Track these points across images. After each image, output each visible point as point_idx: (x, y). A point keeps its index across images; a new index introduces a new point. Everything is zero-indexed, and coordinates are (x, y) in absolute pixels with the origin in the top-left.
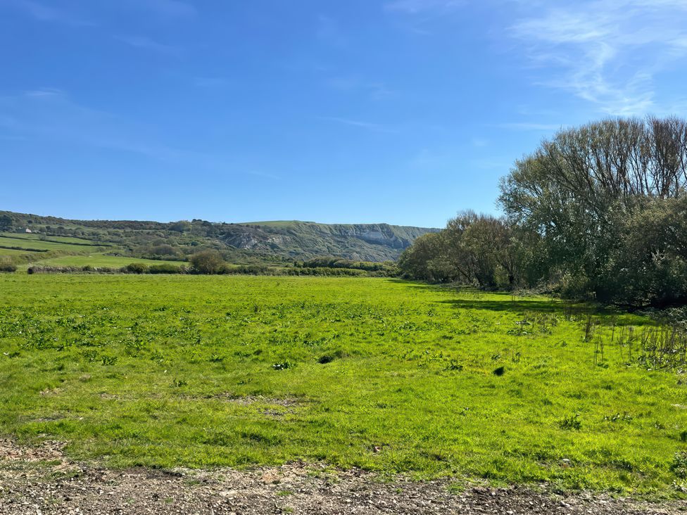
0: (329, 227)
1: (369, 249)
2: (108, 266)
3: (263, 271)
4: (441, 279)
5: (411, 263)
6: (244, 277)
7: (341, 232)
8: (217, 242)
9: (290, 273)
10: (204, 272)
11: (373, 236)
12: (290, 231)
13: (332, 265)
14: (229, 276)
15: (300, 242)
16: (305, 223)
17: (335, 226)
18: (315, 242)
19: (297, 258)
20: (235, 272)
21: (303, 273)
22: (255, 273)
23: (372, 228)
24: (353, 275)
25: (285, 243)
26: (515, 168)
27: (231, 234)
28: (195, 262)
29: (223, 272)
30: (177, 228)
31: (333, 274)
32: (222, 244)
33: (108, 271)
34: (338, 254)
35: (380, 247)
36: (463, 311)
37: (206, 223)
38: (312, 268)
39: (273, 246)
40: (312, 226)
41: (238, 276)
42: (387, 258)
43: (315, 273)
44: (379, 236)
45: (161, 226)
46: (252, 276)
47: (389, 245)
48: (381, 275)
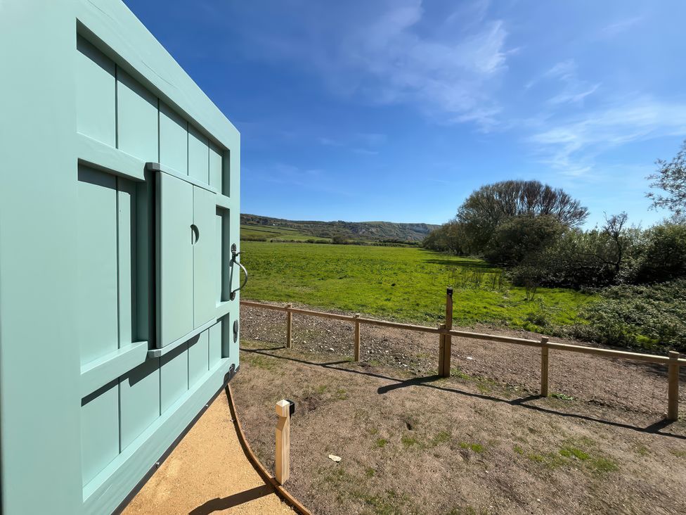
0: (398, 225)
1: (415, 234)
2: (300, 240)
3: (363, 244)
4: (440, 250)
5: (427, 243)
6: (355, 246)
7: (403, 226)
8: (348, 230)
9: (374, 245)
10: (338, 243)
11: (417, 229)
12: (380, 226)
13: (395, 242)
14: (350, 246)
15: (383, 231)
16: (386, 223)
17: (401, 224)
18: (391, 231)
19: (380, 238)
20: (351, 244)
21: (380, 245)
22: (359, 245)
23: (418, 225)
24: (403, 246)
25: (377, 231)
27: (354, 227)
28: (334, 239)
29: (346, 243)
30: (332, 224)
31: (394, 246)
32: (350, 231)
33: (300, 242)
34: (401, 237)
35: (420, 234)
37: (343, 222)
38: (385, 243)
39: (372, 232)
40: (390, 224)
41: (352, 246)
42: (420, 238)
43: (385, 245)
44: (421, 229)
45: (326, 224)
46: (358, 246)
47: (425, 233)
48: (416, 247)
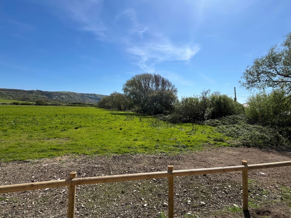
0: (79, 94)
1: (91, 100)
2: (5, 102)
3: (59, 105)
4: (108, 108)
5: (101, 104)
6: (53, 106)
7: (82, 95)
8: (45, 97)
9: (67, 106)
10: (40, 105)
11: (91, 97)
12: (68, 94)
13: (80, 104)
15: (71, 97)
16: (72, 93)
17: (81, 94)
18: (75, 98)
19: (69, 102)
20: (50, 105)
21: (71, 106)
22: (57, 105)
23: (91, 95)
24: (86, 106)
25: (66, 97)
26: (126, 82)
27: (49, 95)
28: (37, 102)
29: (46, 105)
30: (31, 92)
31: (80, 106)
32: (47, 97)
33: (6, 104)
34: (81, 101)
35: (93, 100)
36: (113, 115)
37: (41, 91)
38: (74, 104)
39: (62, 98)
40: (74, 93)
41: (51, 106)
42: (95, 102)
43: (75, 106)
44: (93, 97)
45: (26, 91)
46: (56, 106)
47: (96, 99)
48: (93, 107)
